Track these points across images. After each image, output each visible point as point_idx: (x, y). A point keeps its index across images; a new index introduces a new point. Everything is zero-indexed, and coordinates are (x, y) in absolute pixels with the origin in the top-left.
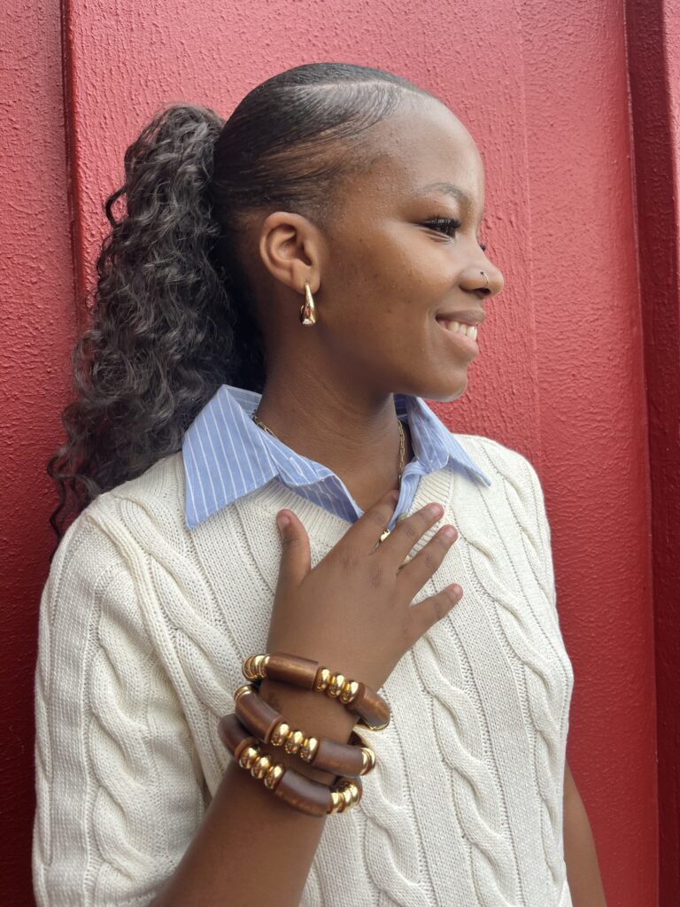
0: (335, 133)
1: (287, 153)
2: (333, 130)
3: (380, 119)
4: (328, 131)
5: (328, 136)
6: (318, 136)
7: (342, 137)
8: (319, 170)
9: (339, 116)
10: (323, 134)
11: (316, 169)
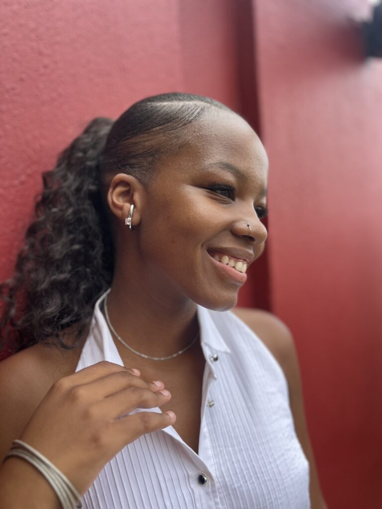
0: (161, 129)
2: (161, 127)
3: (190, 122)
5: (157, 131)
6: (151, 131)
7: (164, 132)
8: (148, 150)
9: (166, 119)
10: (154, 129)
11: (146, 150)
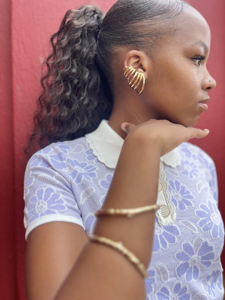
1: (139, 24)
2: (160, 16)
3: (179, 14)
4: (158, 16)
5: (157, 18)
7: (163, 19)
8: (152, 32)
10: (155, 17)
